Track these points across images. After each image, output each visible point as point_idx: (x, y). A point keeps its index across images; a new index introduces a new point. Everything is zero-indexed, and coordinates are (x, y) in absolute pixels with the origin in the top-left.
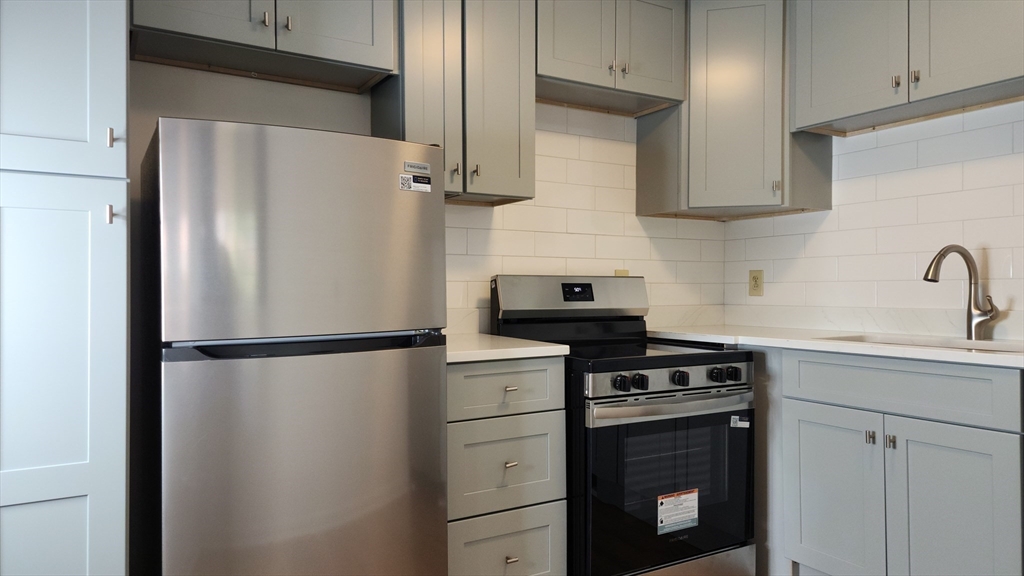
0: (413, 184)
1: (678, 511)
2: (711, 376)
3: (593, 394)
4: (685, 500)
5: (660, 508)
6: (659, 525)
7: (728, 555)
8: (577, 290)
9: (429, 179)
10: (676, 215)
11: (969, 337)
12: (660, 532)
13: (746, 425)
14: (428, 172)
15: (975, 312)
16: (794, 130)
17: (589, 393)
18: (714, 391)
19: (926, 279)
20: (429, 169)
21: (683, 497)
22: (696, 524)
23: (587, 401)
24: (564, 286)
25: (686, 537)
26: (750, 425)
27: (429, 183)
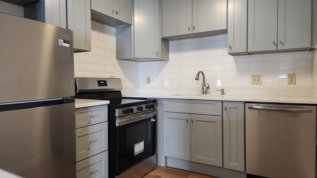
0: (64, 43)
1: (139, 148)
2: (147, 107)
3: (118, 115)
4: (141, 144)
5: (135, 148)
6: (135, 153)
7: (150, 158)
8: (102, 82)
9: (69, 42)
10: (127, 60)
11: (203, 94)
12: (135, 155)
13: (154, 120)
14: (68, 39)
15: (204, 88)
16: (162, 38)
17: (117, 115)
18: (148, 111)
19: (196, 79)
20: (69, 38)
21: (140, 143)
22: (143, 151)
23: (116, 118)
24: (98, 81)
25: (141, 155)
26: (155, 120)
27: (69, 44)
